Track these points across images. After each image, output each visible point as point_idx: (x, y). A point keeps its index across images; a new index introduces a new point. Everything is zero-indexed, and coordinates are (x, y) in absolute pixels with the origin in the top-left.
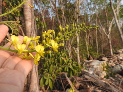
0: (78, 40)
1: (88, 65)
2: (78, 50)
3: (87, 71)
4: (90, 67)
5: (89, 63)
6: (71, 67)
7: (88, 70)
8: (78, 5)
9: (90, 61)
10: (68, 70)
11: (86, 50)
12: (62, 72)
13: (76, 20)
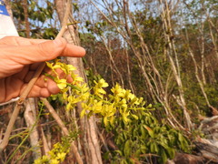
0: (179, 81)
1: (209, 128)
2: (183, 100)
3: (208, 142)
4: (213, 131)
5: (210, 123)
6: (164, 143)
7: (212, 138)
8: (166, 18)
9: (213, 118)
10: (156, 150)
11: (202, 95)
12: (147, 152)
13: (167, 46)
